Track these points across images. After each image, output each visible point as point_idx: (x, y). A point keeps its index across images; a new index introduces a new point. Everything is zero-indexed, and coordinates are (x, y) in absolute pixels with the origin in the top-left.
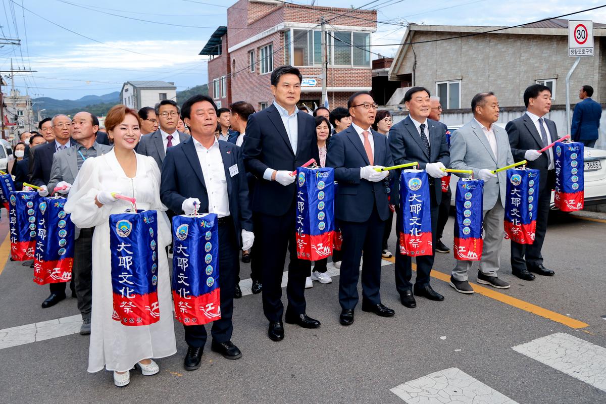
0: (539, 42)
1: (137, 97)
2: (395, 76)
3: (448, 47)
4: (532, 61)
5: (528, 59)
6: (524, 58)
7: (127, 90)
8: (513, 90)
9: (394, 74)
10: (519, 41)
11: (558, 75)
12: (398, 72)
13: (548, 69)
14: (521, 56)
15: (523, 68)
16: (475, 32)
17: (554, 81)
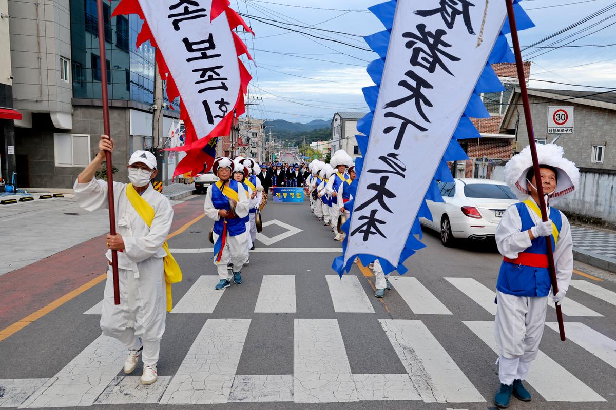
0: (597, 112)
1: (342, 127)
2: (505, 130)
3: (540, 109)
4: (592, 128)
5: (589, 126)
6: (587, 124)
7: (336, 120)
8: (577, 152)
9: (504, 129)
10: (585, 110)
11: (606, 142)
12: (507, 127)
13: (601, 136)
14: (584, 123)
15: (586, 134)
16: (554, 98)
17: (603, 147)
